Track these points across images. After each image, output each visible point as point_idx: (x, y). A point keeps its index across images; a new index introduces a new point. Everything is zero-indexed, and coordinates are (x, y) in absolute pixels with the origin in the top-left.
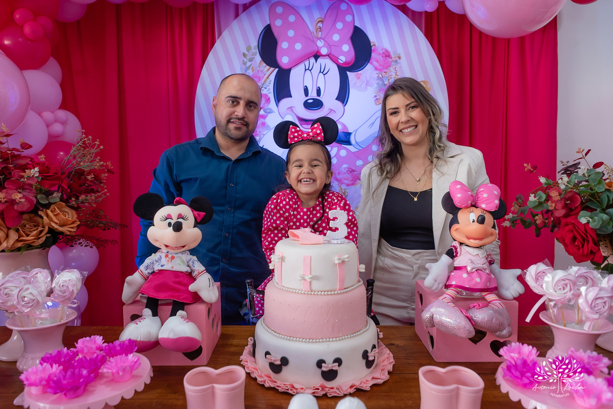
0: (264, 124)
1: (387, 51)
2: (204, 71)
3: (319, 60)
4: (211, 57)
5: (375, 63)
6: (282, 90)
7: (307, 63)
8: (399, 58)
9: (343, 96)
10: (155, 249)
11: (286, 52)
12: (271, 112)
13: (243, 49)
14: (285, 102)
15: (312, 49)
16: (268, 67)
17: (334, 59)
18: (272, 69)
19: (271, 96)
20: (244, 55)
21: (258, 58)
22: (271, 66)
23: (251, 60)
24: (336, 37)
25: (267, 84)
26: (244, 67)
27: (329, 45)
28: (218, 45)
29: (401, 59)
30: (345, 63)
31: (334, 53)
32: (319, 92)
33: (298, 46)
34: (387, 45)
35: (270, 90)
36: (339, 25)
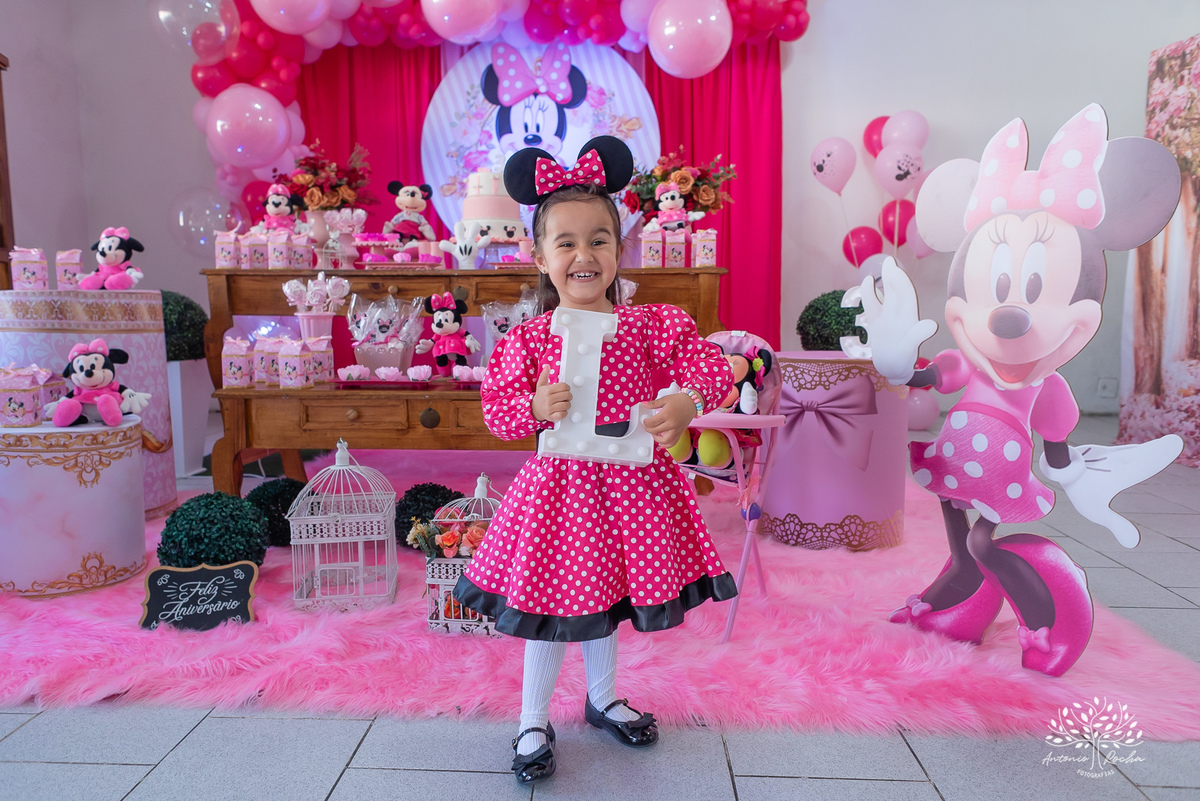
0: (486, 159)
1: (602, 89)
2: (431, 109)
3: (539, 97)
4: (437, 96)
5: (591, 101)
6: (504, 126)
7: (526, 100)
8: (613, 95)
10: (400, 211)
11: (507, 90)
12: (493, 147)
13: (467, 88)
15: (531, 87)
16: (490, 105)
17: (552, 97)
18: (494, 106)
19: (494, 132)
20: (468, 93)
21: (481, 96)
22: (493, 104)
23: (474, 98)
24: (554, 76)
25: (489, 121)
26: (468, 104)
27: (547, 84)
28: (443, 84)
29: (615, 97)
30: (562, 101)
31: (553, 91)
32: (538, 128)
33: (519, 85)
34: (602, 84)
35: (492, 127)
36: (557, 64)
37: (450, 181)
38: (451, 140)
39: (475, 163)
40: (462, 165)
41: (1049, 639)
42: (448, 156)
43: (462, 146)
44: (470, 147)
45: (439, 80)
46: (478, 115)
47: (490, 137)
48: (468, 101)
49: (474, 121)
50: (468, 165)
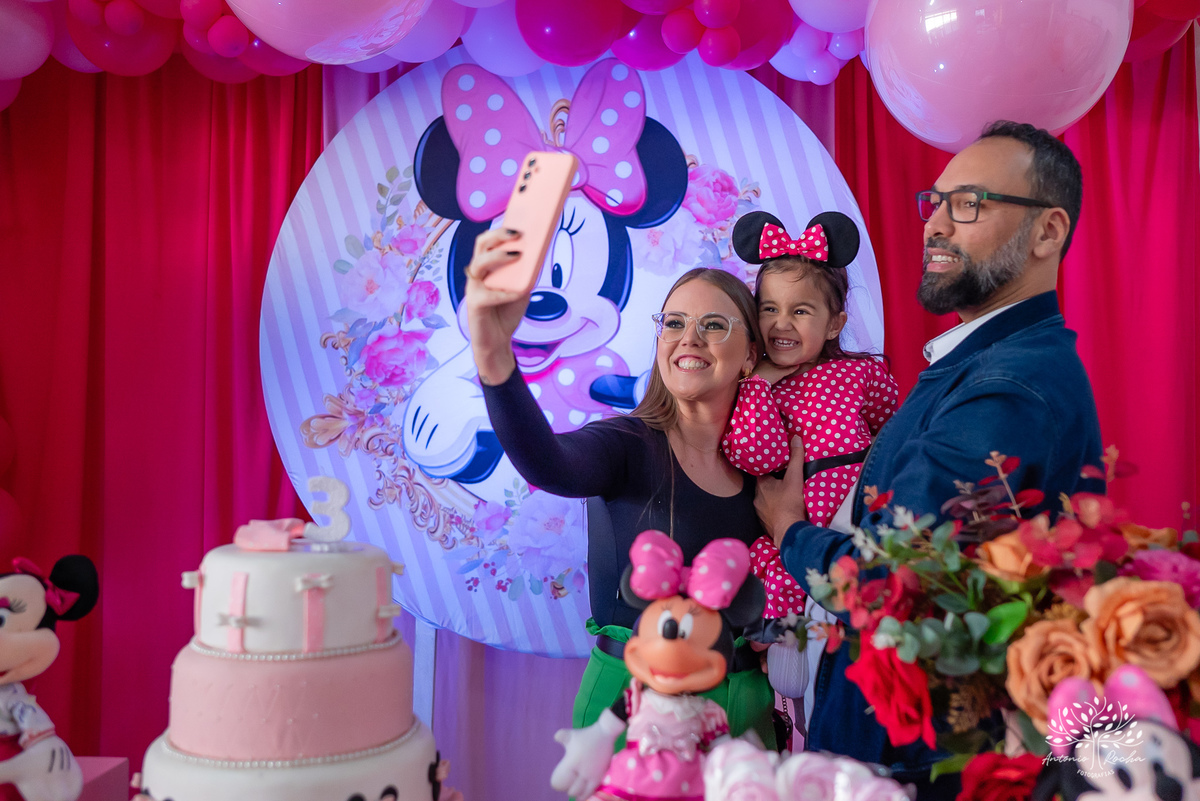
0: (421, 354)
1: (726, 178)
2: (287, 231)
4: (302, 195)
5: (697, 207)
8: (757, 193)
9: (616, 287)
11: (480, 182)
12: (440, 324)
13: (380, 176)
16: (436, 217)
17: (596, 198)
18: (446, 221)
20: (381, 189)
21: (413, 196)
22: (443, 214)
23: (396, 201)
24: (601, 145)
25: (432, 257)
26: (379, 217)
27: (583, 164)
28: (320, 167)
29: (761, 197)
30: (621, 207)
31: (596, 182)
32: (557, 276)
34: (726, 164)
35: (438, 273)
36: (609, 117)
37: (329, 408)
38: (333, 305)
39: (396, 361)
40: (359, 367)
42: (324, 345)
43: (362, 321)
44: (383, 324)
45: (318, 150)
46: (406, 243)
47: (434, 297)
49: (395, 257)
50: (373, 366)
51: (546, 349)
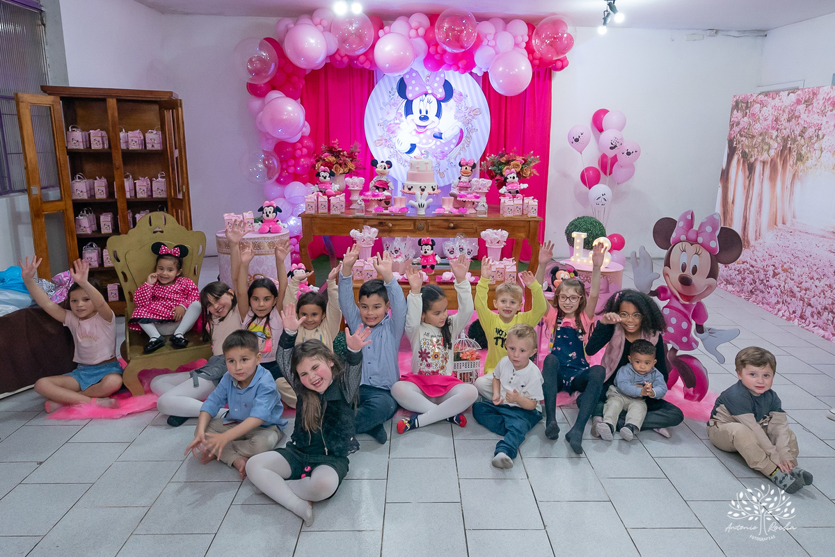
1: (461, 93)
2: (369, 101)
3: (427, 96)
4: (373, 93)
5: (455, 99)
6: (409, 110)
7: (421, 97)
8: (467, 96)
9: (438, 115)
11: (411, 92)
13: (390, 90)
14: (410, 116)
15: (425, 90)
16: (402, 99)
17: (435, 96)
18: (404, 100)
19: (403, 113)
20: (390, 92)
21: (397, 94)
23: (393, 95)
24: (436, 85)
25: (401, 107)
27: (432, 89)
28: (376, 87)
30: (440, 98)
31: (435, 93)
32: (427, 112)
33: (417, 89)
34: (461, 90)
35: (402, 110)
36: (438, 79)
37: (380, 138)
38: (380, 117)
39: (394, 129)
40: (386, 130)
41: (694, 392)
42: (378, 125)
43: (386, 120)
44: (391, 121)
45: (374, 84)
46: (395, 104)
47: (401, 116)
48: (390, 97)
49: (393, 107)
50: (389, 130)
51: (425, 127)
